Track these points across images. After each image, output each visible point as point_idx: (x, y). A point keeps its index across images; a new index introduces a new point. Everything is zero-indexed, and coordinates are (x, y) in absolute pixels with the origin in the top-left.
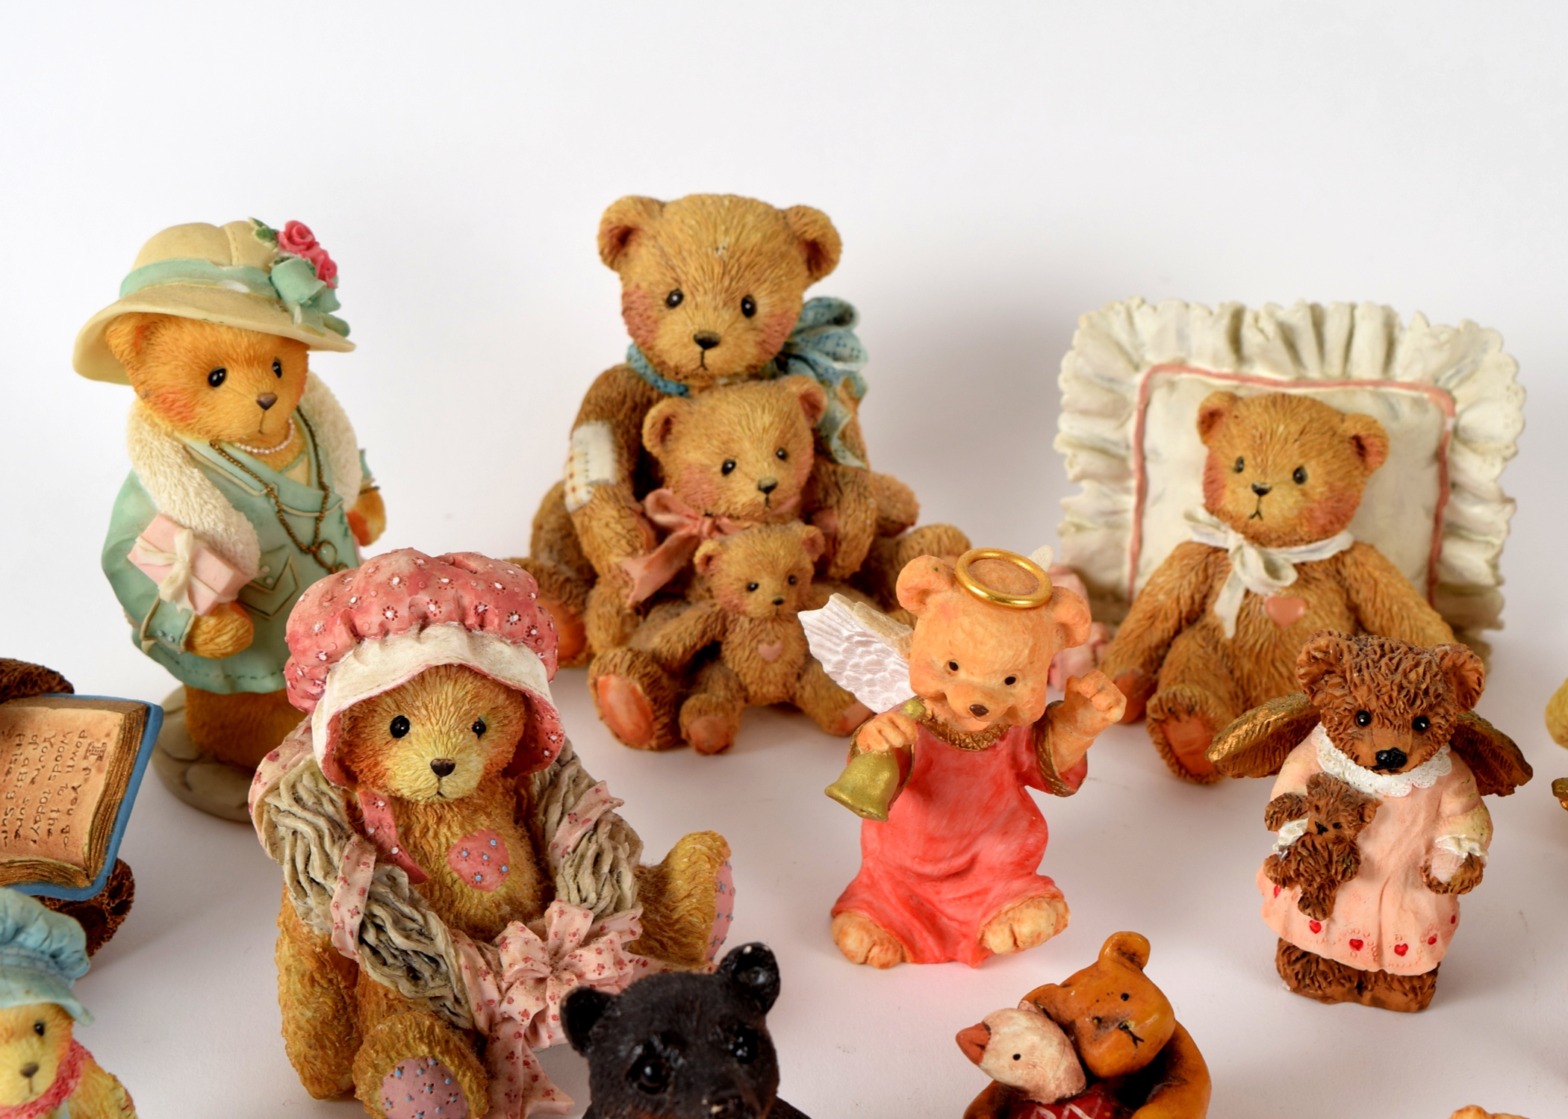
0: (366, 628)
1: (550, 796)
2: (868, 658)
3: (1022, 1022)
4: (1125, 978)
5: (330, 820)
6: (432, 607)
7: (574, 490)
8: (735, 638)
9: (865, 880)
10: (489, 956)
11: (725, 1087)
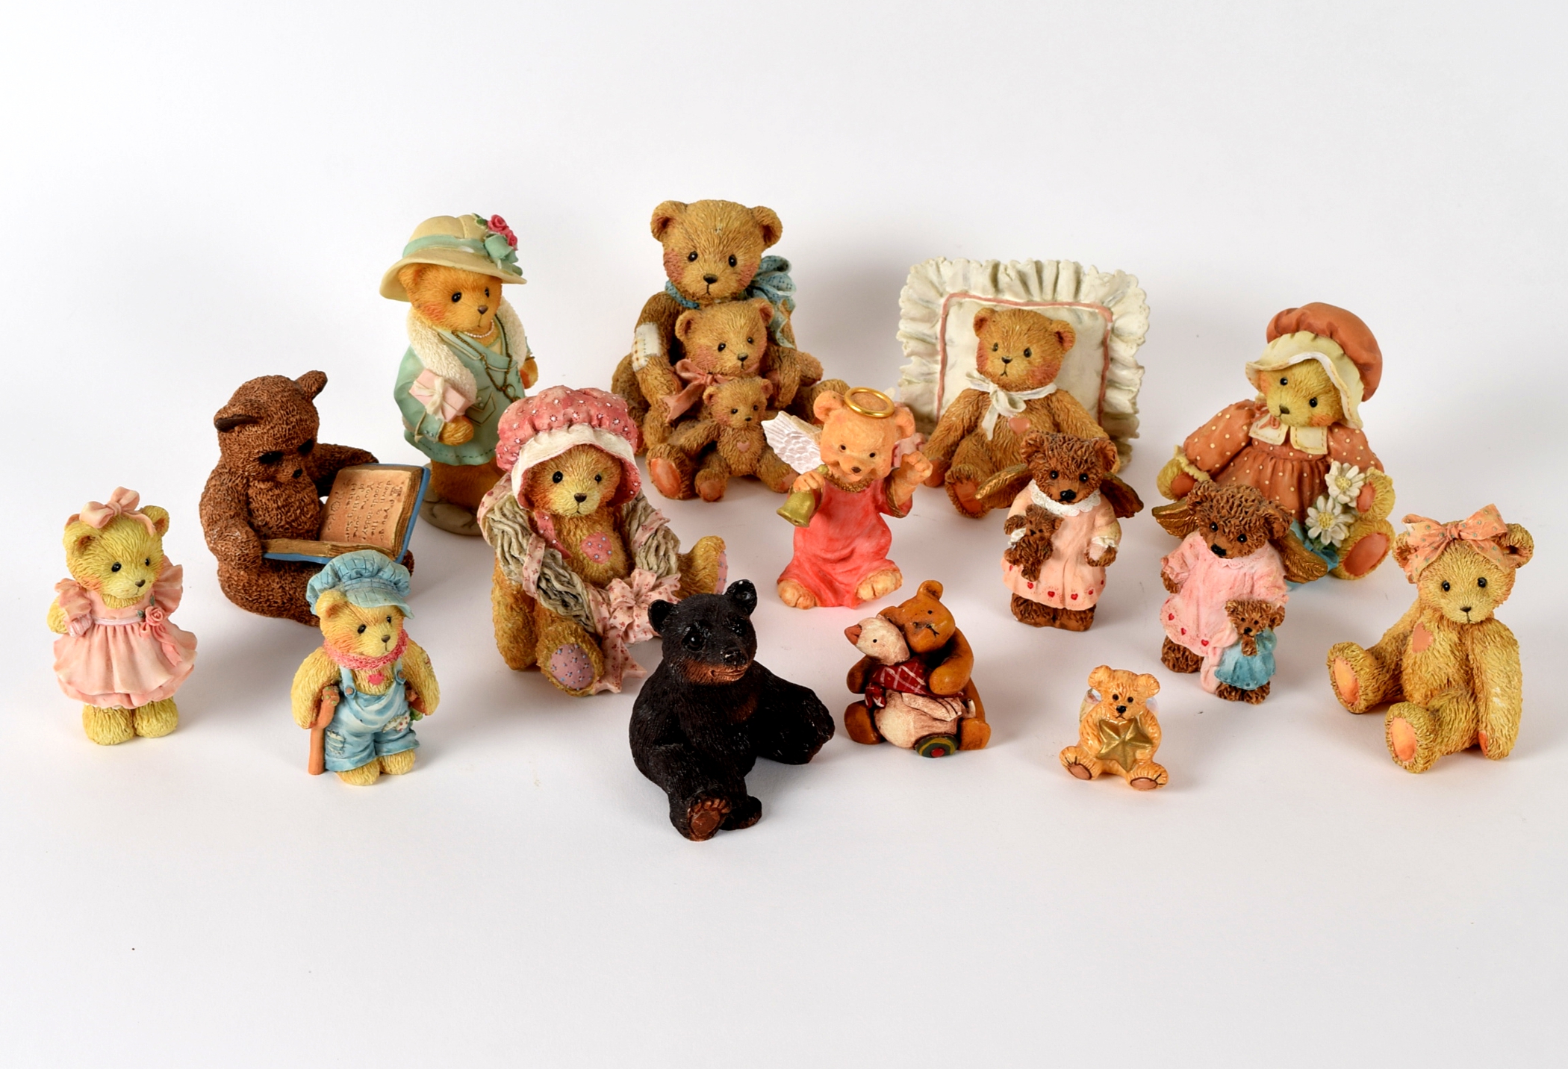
0: (541, 426)
1: (632, 517)
2: (798, 446)
3: (878, 623)
4: (930, 603)
5: (521, 525)
6: (575, 415)
7: (637, 359)
8: (724, 439)
9: (796, 563)
10: (604, 595)
11: (732, 646)
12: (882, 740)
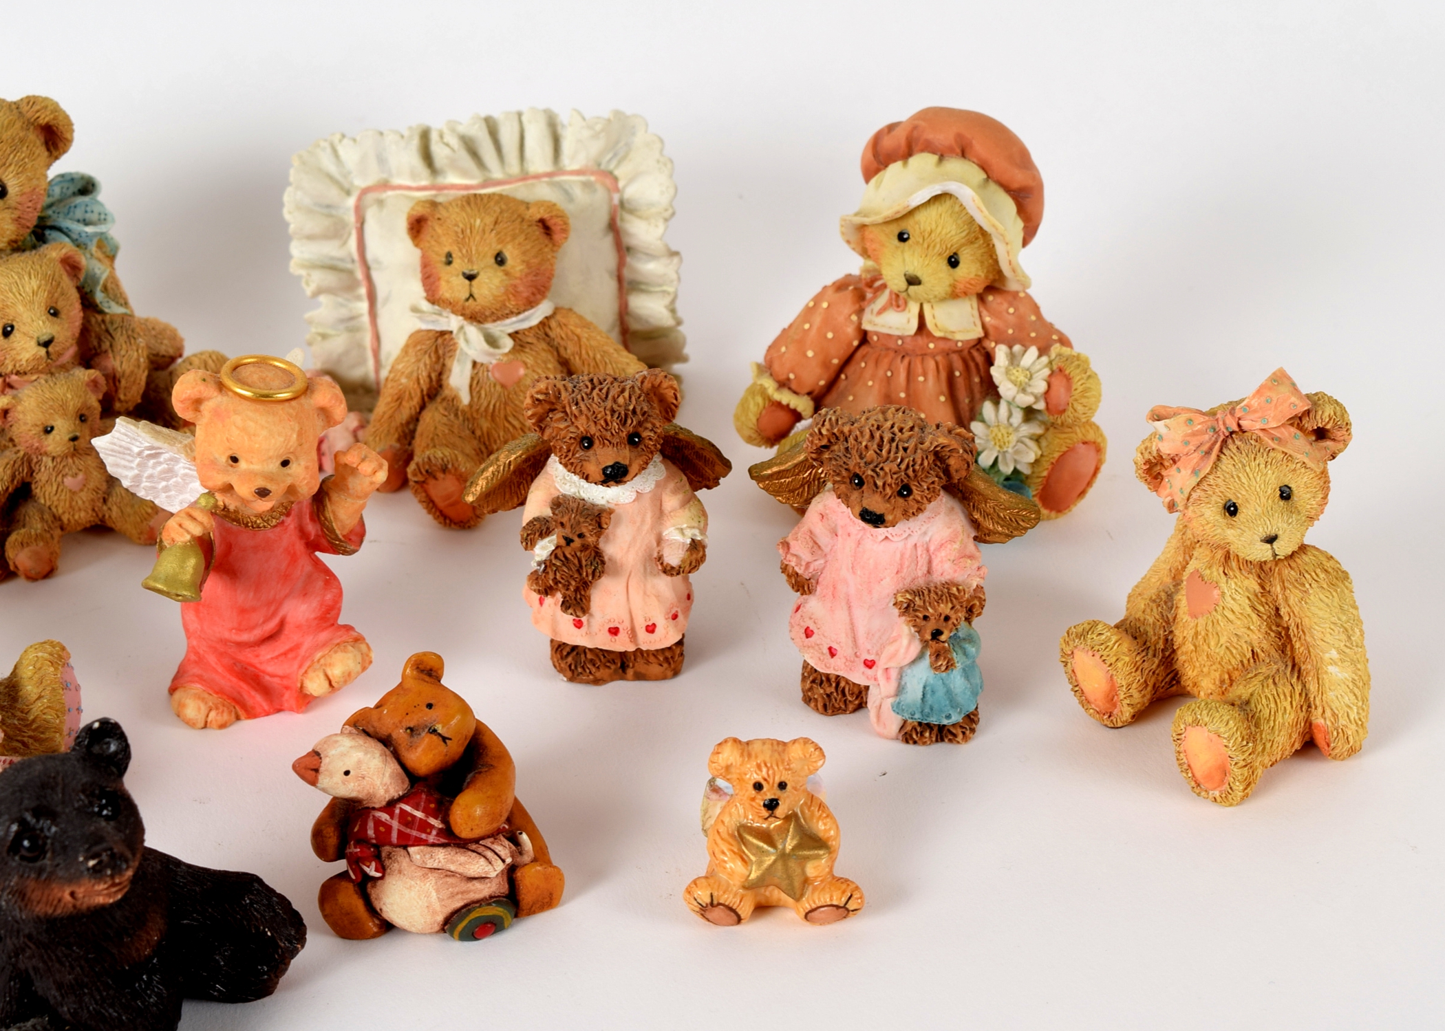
2: (159, 468)
3: (347, 743)
4: (427, 691)
8: (41, 476)
9: (193, 657)
11: (97, 843)
12: (387, 927)
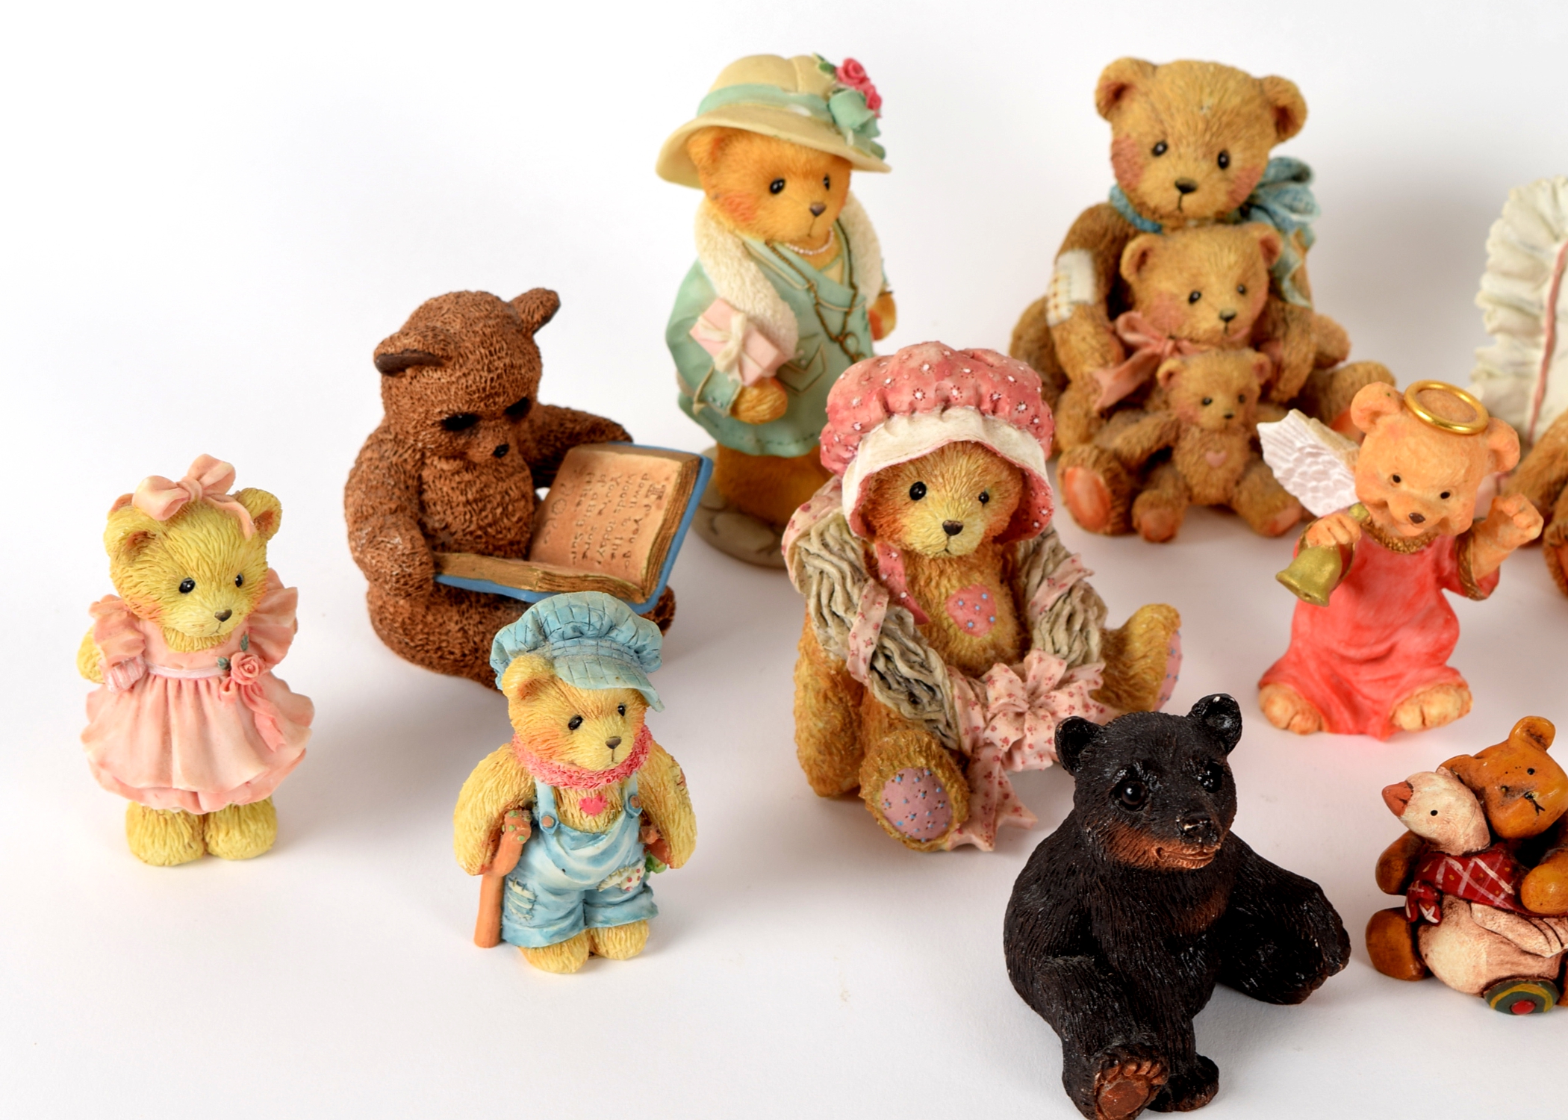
0: (897, 405)
1: (1032, 563)
2: (1315, 468)
3: (1441, 783)
4: (1532, 755)
5: (852, 565)
6: (955, 392)
7: (1056, 307)
8: (1186, 444)
9: (1293, 658)
10: (978, 690)
11: (1196, 810)
12: (1426, 974)
